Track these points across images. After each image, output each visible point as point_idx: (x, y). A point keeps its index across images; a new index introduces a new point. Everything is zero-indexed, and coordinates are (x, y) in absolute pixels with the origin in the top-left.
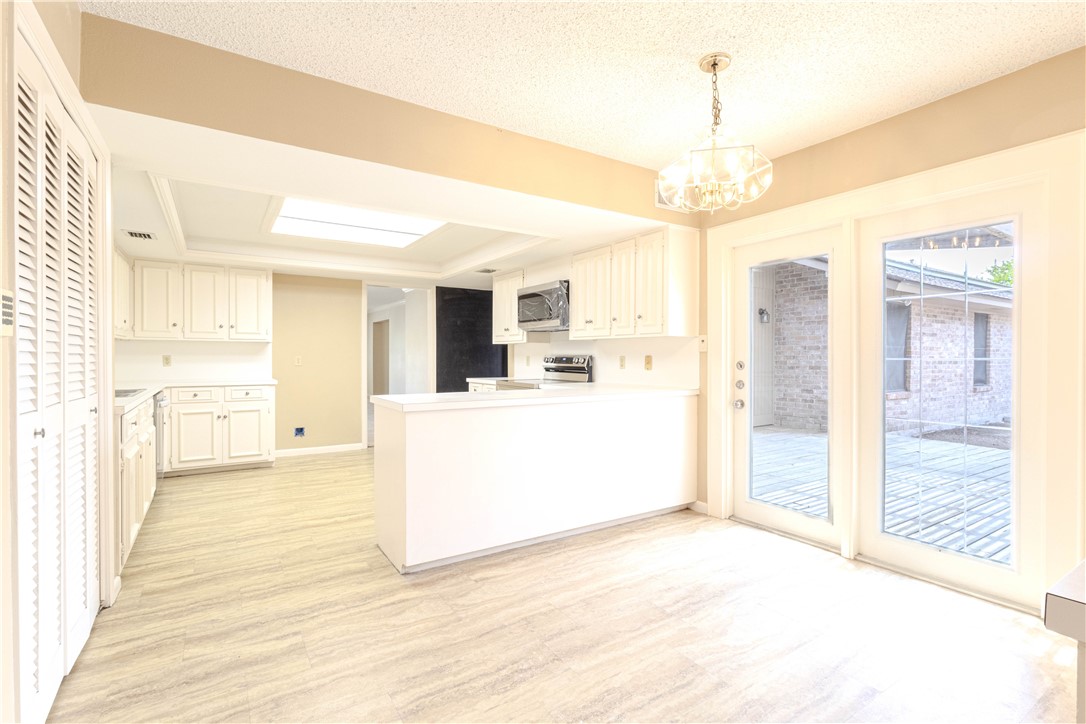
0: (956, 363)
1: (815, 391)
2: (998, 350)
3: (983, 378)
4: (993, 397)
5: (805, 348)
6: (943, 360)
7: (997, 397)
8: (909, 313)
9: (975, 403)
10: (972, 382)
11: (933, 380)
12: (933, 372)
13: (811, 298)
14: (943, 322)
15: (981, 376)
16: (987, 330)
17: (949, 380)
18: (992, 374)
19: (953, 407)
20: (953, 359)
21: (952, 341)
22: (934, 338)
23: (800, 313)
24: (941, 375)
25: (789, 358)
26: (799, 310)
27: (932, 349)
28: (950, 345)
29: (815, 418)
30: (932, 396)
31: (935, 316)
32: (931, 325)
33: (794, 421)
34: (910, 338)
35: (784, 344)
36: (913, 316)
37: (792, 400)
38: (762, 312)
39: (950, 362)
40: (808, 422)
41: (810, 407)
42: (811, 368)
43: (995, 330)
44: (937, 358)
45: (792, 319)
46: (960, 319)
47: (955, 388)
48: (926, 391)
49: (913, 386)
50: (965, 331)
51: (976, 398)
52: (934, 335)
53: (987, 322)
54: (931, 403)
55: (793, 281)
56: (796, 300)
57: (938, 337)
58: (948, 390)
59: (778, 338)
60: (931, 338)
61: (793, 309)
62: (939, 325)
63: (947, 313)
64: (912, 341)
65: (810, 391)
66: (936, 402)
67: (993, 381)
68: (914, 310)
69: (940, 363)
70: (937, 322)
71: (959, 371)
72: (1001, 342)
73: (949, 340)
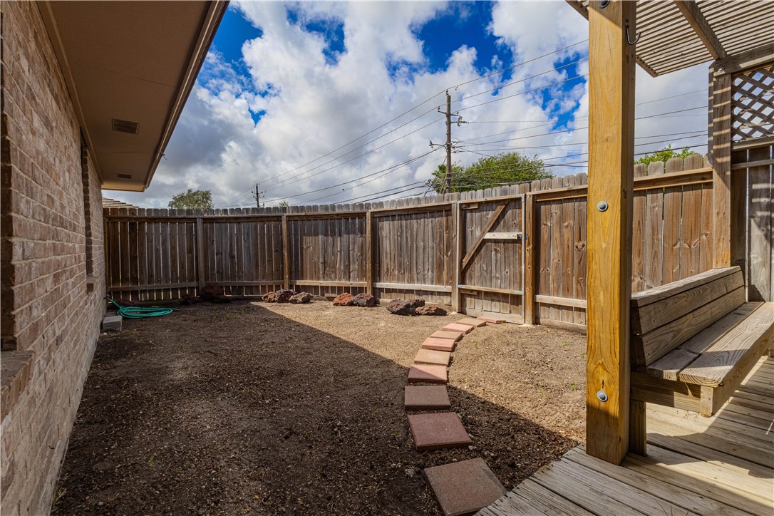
71: (78, 249)
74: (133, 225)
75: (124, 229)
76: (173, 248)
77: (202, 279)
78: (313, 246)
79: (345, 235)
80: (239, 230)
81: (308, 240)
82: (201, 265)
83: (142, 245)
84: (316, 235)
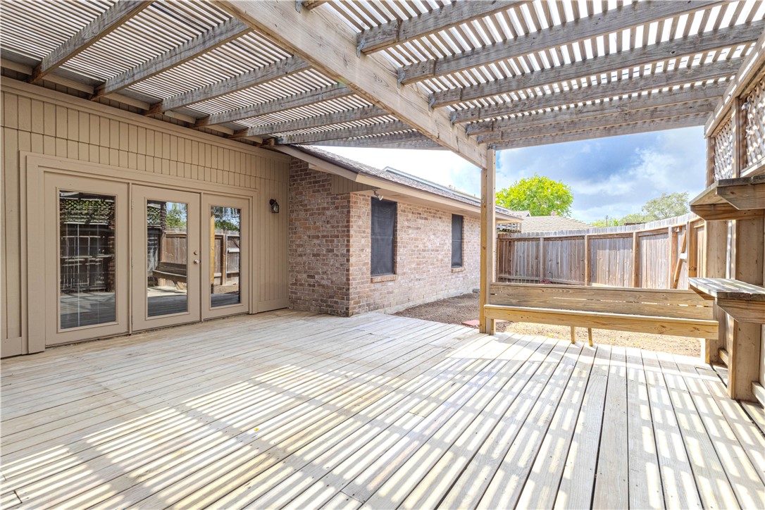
0: (437, 251)
1: (316, 277)
2: (469, 242)
3: (459, 262)
4: (466, 275)
5: (309, 237)
6: (427, 249)
7: (468, 275)
8: (395, 209)
9: (452, 281)
10: (450, 265)
11: (418, 264)
12: (417, 258)
13: (314, 192)
14: (426, 219)
15: (457, 260)
16: (462, 227)
17: (433, 264)
18: (465, 259)
19: (435, 284)
20: (434, 248)
21: (434, 234)
22: (419, 231)
23: (306, 205)
24: (425, 260)
25: (299, 246)
26: (306, 202)
27: (416, 239)
28: (432, 237)
29: (316, 300)
30: (417, 277)
31: (420, 214)
32: (416, 221)
33: (303, 304)
34: (396, 231)
35: (295, 233)
36: (399, 212)
37: (301, 285)
38: (273, 202)
39: (432, 250)
40: (312, 305)
41: (313, 291)
42: (314, 255)
43: (468, 227)
44: (421, 247)
45: (301, 210)
46: (440, 218)
47: (436, 270)
48: (412, 273)
49: (399, 270)
50: (446, 227)
51: (453, 277)
52: (418, 228)
53: (462, 222)
54: (416, 283)
55: (301, 175)
56: (304, 193)
57: (422, 230)
58: (431, 271)
59: (291, 227)
60: (415, 231)
61: (301, 202)
62: (423, 221)
63: (430, 213)
64: (398, 233)
65: (313, 277)
66: (422, 282)
67: (465, 264)
68: (400, 207)
69: (424, 251)
70: (421, 218)
71: (440, 257)
72: (472, 236)
73: (431, 233)
74: (510, 242)
75: (506, 244)
76: (528, 256)
77: (542, 276)
78: (603, 256)
79: (622, 250)
80: (562, 246)
81: (600, 253)
82: (541, 267)
83: (513, 254)
84: (605, 249)
